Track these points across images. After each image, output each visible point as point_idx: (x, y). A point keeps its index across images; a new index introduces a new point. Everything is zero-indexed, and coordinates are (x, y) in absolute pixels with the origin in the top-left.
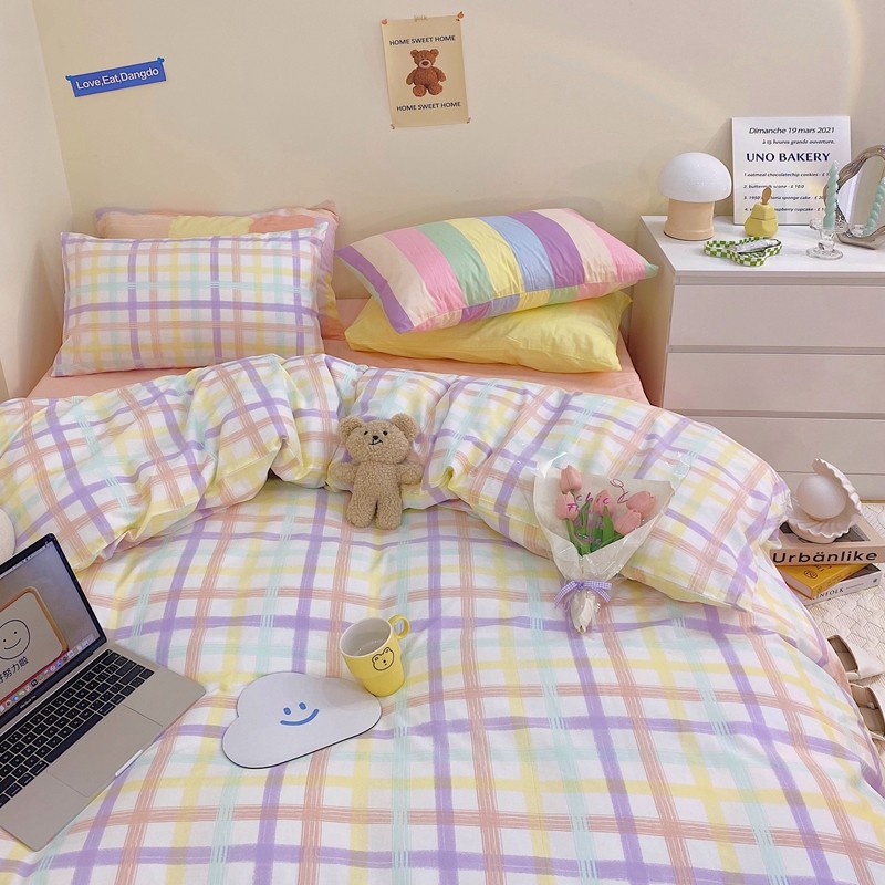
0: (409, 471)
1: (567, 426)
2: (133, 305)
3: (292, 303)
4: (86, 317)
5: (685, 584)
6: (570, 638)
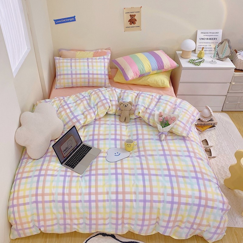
0: (131, 112)
1: (160, 103)
2: (72, 74)
3: (104, 73)
4: (62, 77)
5: (180, 133)
6: (160, 142)
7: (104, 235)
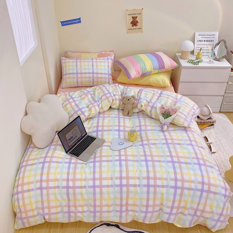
0: (134, 106)
1: (162, 97)
2: (77, 73)
5: (181, 123)
6: (163, 132)
7: (108, 225)
